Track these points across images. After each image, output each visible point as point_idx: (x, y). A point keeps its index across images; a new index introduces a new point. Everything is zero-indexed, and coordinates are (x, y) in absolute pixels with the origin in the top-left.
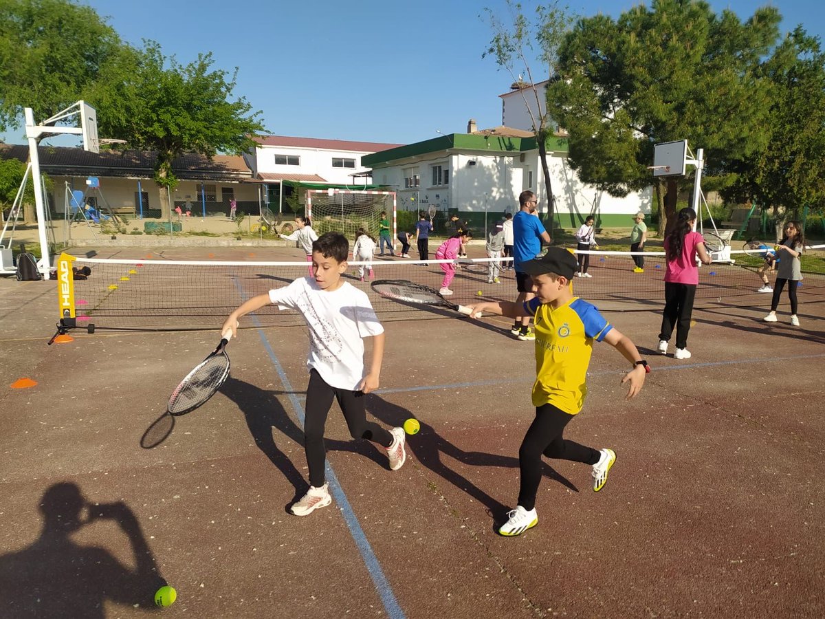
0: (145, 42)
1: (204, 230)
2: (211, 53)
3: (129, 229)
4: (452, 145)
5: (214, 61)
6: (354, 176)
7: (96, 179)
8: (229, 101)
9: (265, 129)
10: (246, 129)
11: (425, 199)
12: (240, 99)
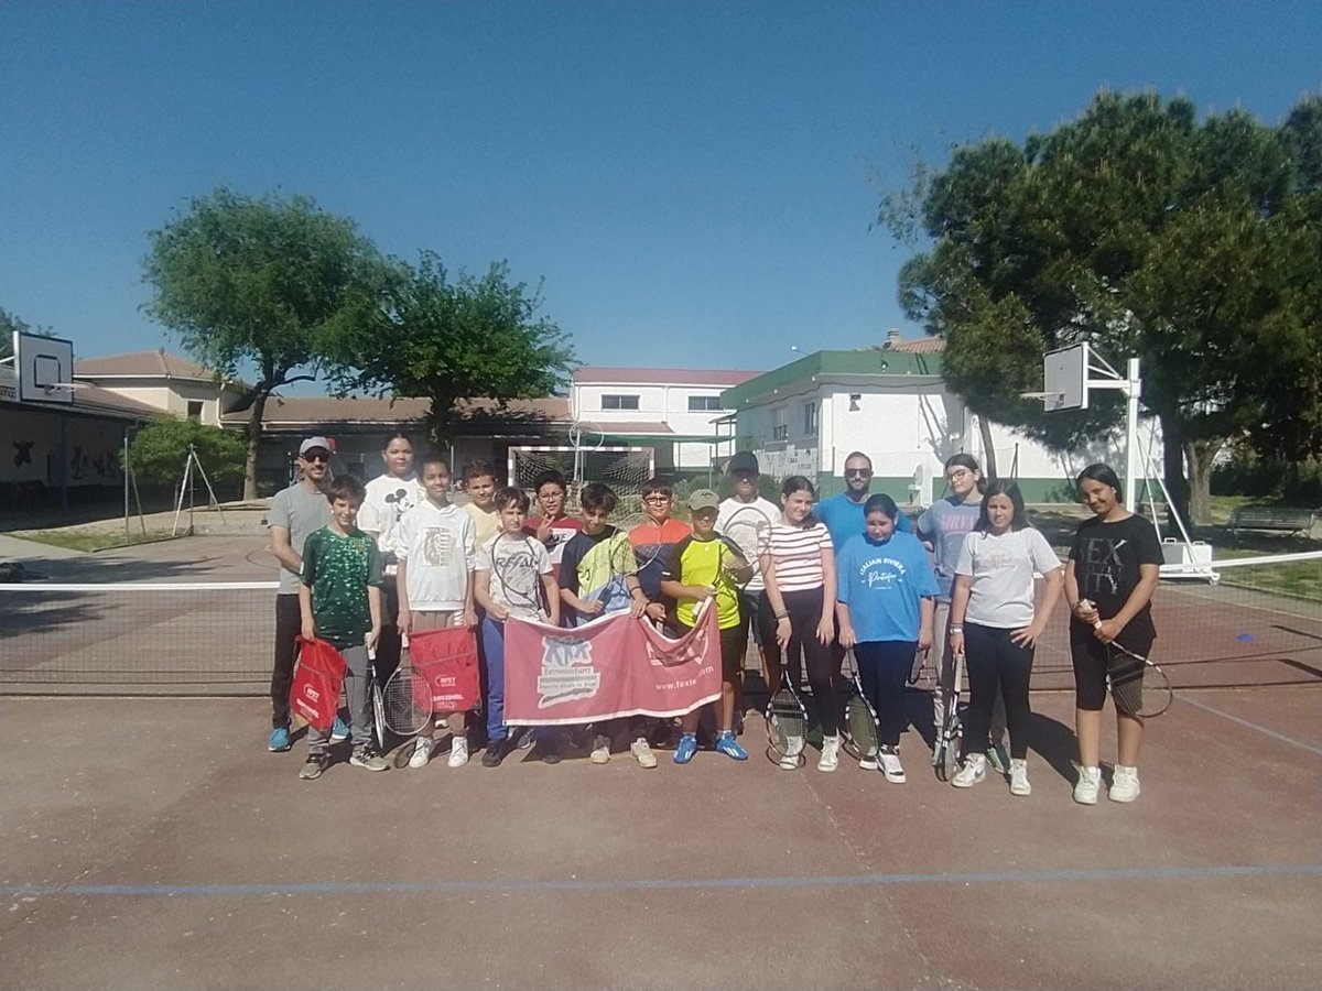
0: (421, 253)
2: (506, 261)
4: (819, 370)
5: (508, 271)
6: (718, 424)
8: (527, 322)
9: (575, 359)
10: (547, 361)
11: (794, 457)
12: (542, 320)
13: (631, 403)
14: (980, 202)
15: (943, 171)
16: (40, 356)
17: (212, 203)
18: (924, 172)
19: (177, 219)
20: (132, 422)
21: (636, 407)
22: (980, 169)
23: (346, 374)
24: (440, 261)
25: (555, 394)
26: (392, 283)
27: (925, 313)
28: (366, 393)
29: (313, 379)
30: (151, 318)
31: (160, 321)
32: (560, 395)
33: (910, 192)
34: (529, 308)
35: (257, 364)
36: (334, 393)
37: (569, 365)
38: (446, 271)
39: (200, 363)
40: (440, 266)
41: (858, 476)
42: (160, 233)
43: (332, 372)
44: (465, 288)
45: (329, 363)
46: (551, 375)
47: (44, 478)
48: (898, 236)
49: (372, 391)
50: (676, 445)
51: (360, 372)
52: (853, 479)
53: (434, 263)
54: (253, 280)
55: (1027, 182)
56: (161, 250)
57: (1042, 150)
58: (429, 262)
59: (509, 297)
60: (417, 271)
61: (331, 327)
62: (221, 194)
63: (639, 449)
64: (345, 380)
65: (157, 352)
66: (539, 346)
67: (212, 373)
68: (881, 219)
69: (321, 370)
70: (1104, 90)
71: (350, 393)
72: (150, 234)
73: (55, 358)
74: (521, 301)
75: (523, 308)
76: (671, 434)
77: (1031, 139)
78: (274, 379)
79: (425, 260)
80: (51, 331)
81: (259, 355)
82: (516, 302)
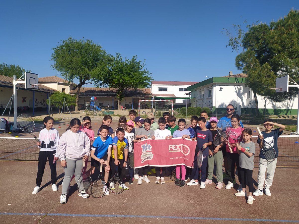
0: (116, 53)
1: (118, 114)
2: (136, 56)
3: (98, 114)
4: (212, 82)
5: (137, 58)
6: (186, 94)
7: (93, 97)
8: (141, 70)
9: (152, 79)
10: (146, 80)
11: (206, 103)
12: (145, 70)
13: (165, 89)
14: (258, 39)
15: (247, 32)
16: (31, 78)
17: (68, 41)
18: (241, 32)
19: (60, 45)
20: (49, 93)
21: (167, 90)
22: (258, 31)
23: (99, 82)
24: (120, 56)
25: (147, 87)
26: (110, 60)
27: (242, 68)
28: (103, 87)
29: (91, 83)
30: (54, 68)
31: (56, 69)
32: (149, 87)
33: (237, 38)
34: (142, 67)
35: (78, 80)
36: (96, 86)
37: (151, 80)
38: (122, 58)
39: (65, 79)
40: (121, 57)
41: (230, 110)
42: (56, 49)
43: (96, 82)
44: (127, 62)
45: (95, 79)
46: (147, 83)
47: (29, 106)
48: (233, 49)
49: (105, 86)
50: (176, 100)
51: (102, 82)
52: (228, 111)
53: (119, 56)
54: (77, 60)
55: (271, 34)
56: (56, 53)
57: (275, 26)
58: (118, 56)
59: (137, 64)
60: (115, 58)
61: (96, 71)
62: (70, 39)
63: (170, 101)
64: (99, 83)
65: (55, 76)
66: (144, 76)
67: (68, 81)
68: (229, 44)
69: (93, 81)
70: (293, 10)
71: (100, 87)
72: (54, 49)
73: (34, 78)
74: (140, 65)
75: (140, 67)
76: (175, 97)
77: (272, 23)
78: (82, 83)
79: (117, 55)
80: (30, 71)
81: (79, 78)
82: (139, 66)
